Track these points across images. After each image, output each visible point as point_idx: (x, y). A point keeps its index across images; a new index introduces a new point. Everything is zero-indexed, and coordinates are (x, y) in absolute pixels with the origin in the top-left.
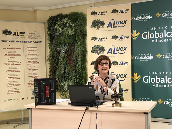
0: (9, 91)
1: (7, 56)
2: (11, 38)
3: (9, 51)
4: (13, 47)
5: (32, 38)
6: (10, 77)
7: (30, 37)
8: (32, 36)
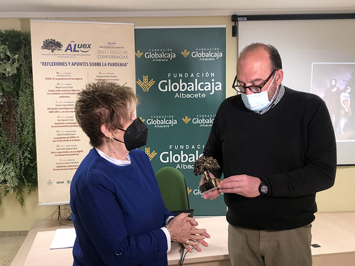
0: (58, 165)
1: (53, 94)
2: (62, 56)
3: (58, 84)
4: (65, 75)
5: (106, 57)
6: (60, 136)
7: (102, 54)
8: (107, 53)
